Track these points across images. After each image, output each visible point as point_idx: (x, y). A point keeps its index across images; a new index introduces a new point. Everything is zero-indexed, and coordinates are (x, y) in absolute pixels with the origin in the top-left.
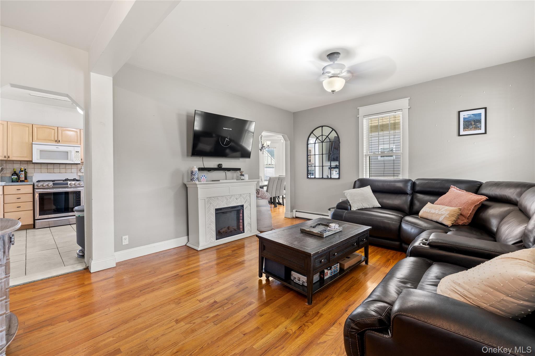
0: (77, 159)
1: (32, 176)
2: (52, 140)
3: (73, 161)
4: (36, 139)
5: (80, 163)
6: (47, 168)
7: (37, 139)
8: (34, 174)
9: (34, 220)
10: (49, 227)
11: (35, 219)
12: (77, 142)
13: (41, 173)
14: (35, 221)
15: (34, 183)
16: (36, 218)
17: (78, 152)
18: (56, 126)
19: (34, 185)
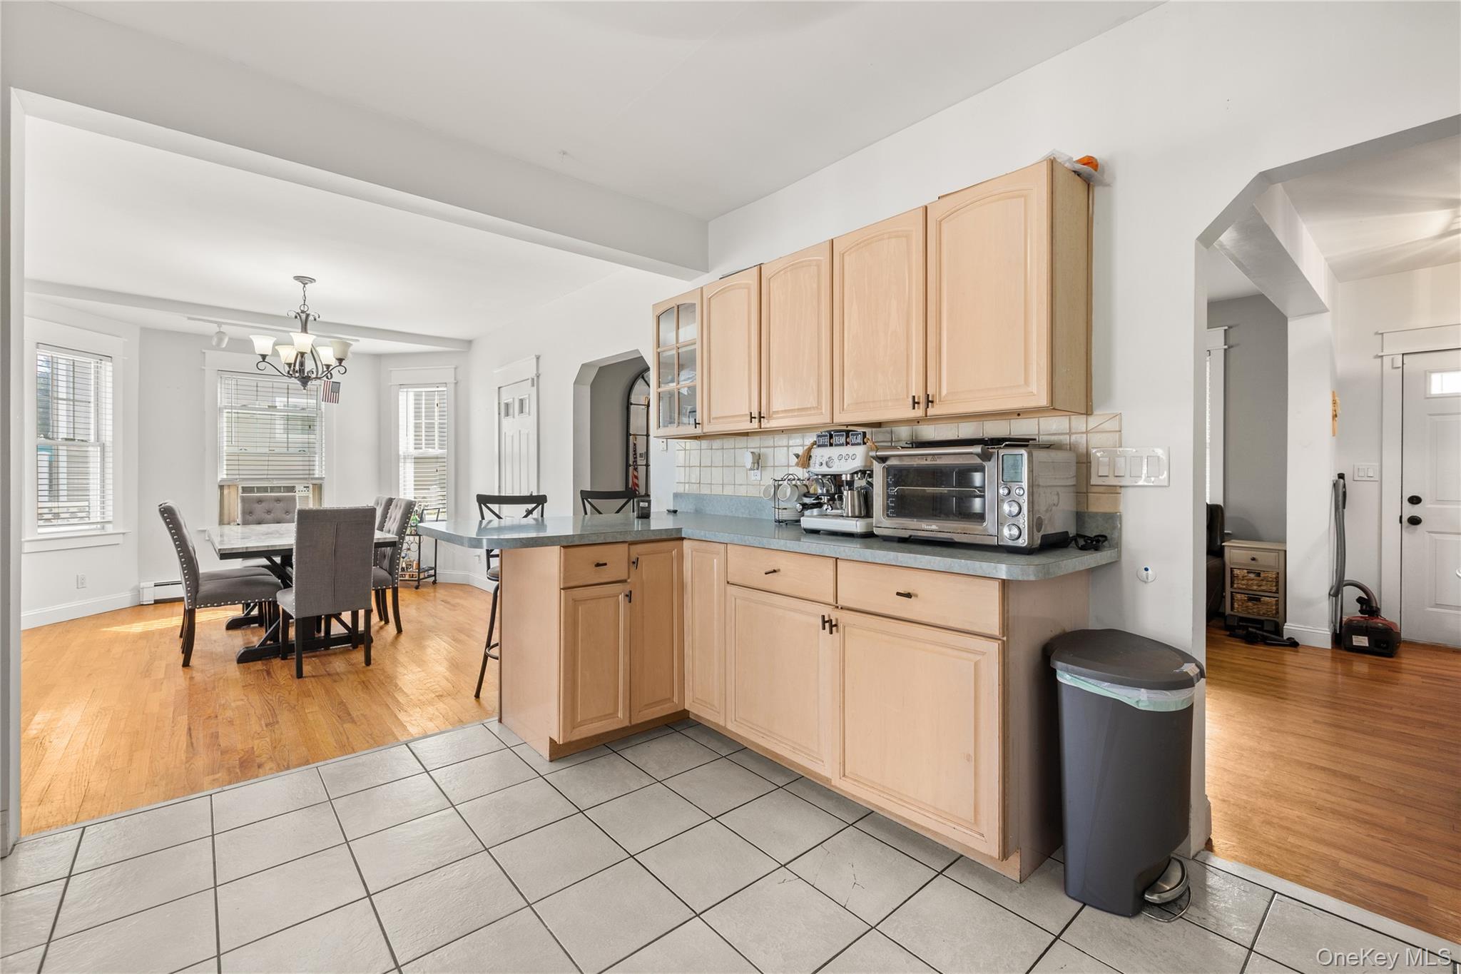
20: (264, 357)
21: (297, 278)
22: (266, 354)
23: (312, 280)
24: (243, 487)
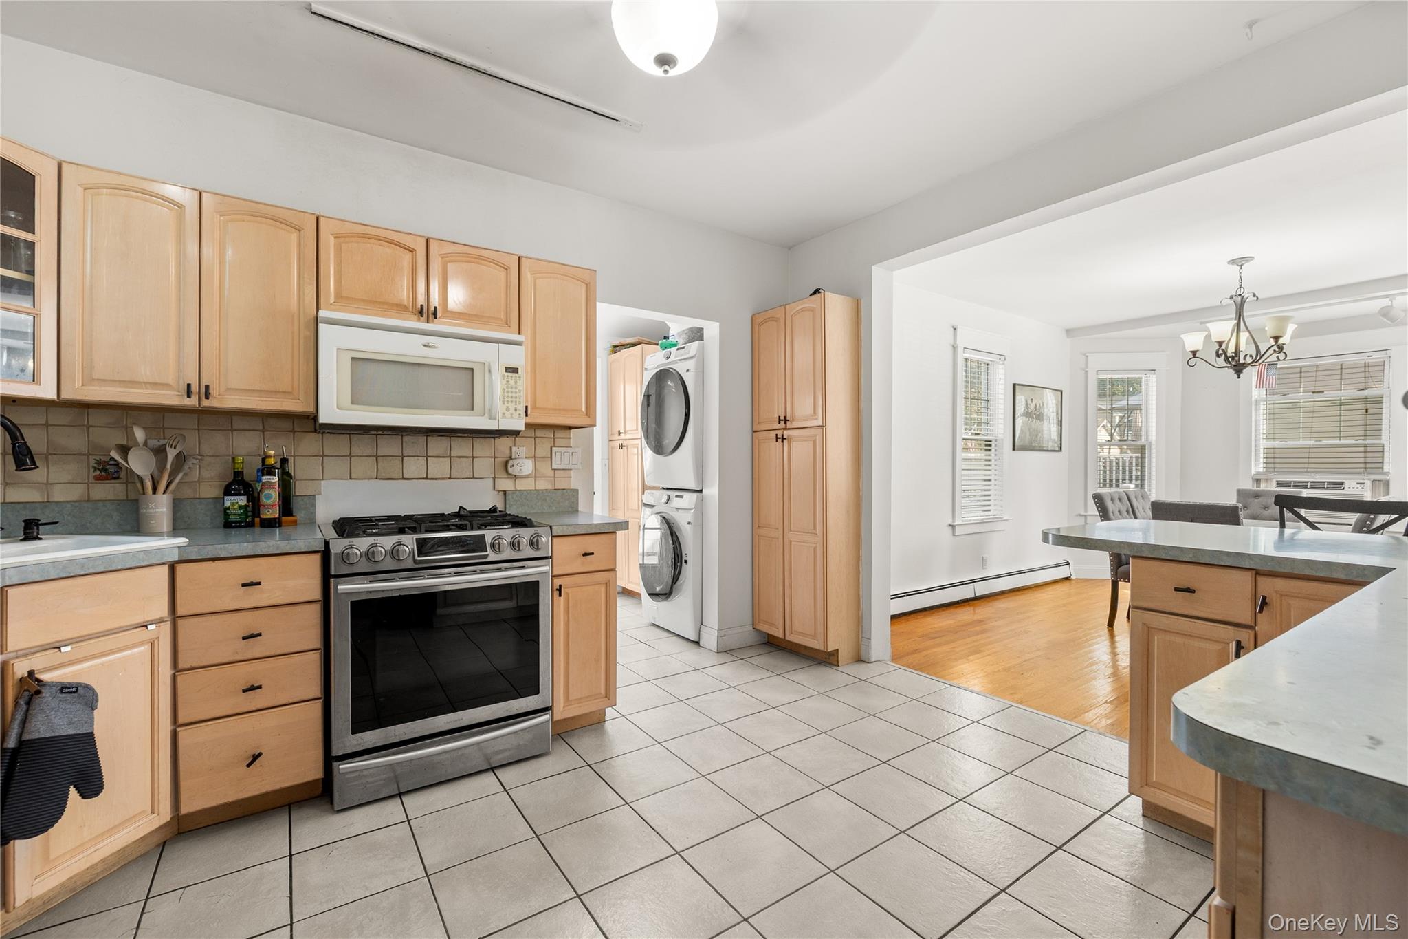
0: (512, 406)
1: (314, 496)
2: (405, 308)
3: (495, 419)
4: (332, 300)
5: (523, 428)
6: (377, 457)
7: (339, 296)
8: (322, 482)
9: (329, 760)
10: (400, 795)
11: (334, 754)
12: (507, 324)
13: (351, 479)
14: (335, 764)
15: (327, 544)
16: (337, 751)
17: (515, 370)
18: (422, 234)
19: (326, 554)
20: (1194, 353)
21: (1232, 262)
22: (1196, 349)
23: (1251, 258)
24: (1277, 481)
